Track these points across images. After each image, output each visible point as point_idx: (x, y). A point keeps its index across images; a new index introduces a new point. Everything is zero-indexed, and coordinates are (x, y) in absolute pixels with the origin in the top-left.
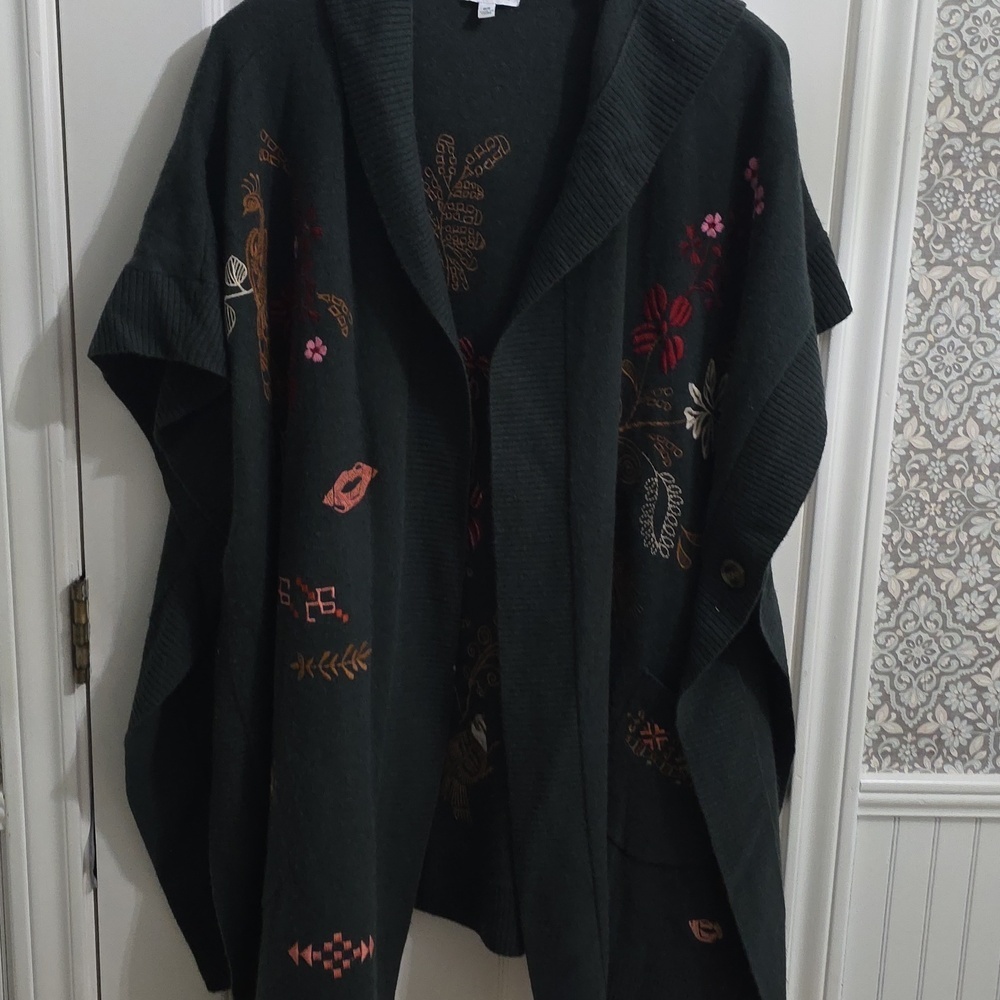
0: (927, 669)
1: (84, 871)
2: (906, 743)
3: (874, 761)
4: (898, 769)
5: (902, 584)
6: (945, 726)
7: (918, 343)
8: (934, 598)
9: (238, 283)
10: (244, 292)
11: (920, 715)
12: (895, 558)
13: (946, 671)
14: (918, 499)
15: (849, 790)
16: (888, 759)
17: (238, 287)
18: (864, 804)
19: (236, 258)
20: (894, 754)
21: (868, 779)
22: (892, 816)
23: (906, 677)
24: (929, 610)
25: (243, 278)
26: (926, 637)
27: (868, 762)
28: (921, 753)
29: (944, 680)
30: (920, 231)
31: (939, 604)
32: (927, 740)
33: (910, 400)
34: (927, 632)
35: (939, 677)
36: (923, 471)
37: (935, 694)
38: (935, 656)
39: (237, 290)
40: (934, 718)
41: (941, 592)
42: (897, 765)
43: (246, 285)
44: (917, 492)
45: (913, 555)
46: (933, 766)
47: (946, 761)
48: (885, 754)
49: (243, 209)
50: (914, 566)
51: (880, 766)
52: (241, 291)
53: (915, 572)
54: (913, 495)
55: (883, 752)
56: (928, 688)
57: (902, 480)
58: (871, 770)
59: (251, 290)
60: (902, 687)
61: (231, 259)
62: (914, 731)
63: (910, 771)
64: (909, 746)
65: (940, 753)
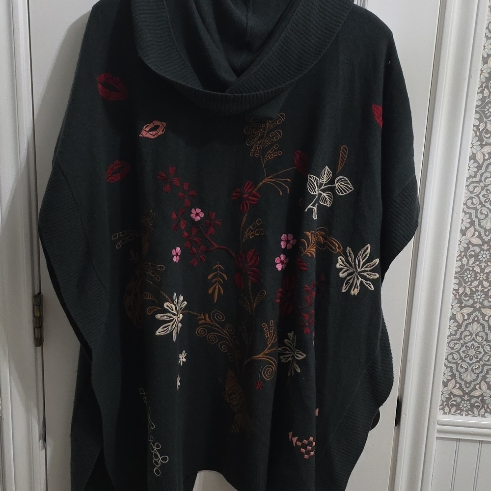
0: (477, 362)
1: (40, 439)
2: (464, 400)
3: (447, 409)
4: (459, 414)
5: (464, 316)
6: (486, 393)
7: (475, 187)
8: (481, 324)
11: (472, 386)
12: (460, 301)
13: (487, 363)
14: (473, 271)
15: (431, 424)
16: (454, 408)
18: (439, 431)
20: (457, 406)
21: (442, 418)
22: (456, 438)
23: (465, 365)
24: (478, 330)
26: (476, 345)
27: (443, 409)
28: (472, 406)
29: (486, 368)
30: (477, 127)
31: (484, 328)
32: (476, 400)
33: (470, 218)
34: (477, 342)
35: (483, 366)
36: (476, 256)
37: (481, 375)
38: (481, 355)
40: (480, 388)
41: (486, 321)
42: (459, 412)
44: (473, 267)
45: (470, 300)
46: (479, 414)
47: (486, 411)
48: (452, 405)
50: (470, 306)
51: (450, 411)
53: (471, 310)
54: (471, 269)
55: (451, 404)
56: (477, 371)
57: (465, 260)
58: (445, 413)
60: (463, 371)
62: (469, 394)
63: (466, 415)
64: (465, 402)
65: (483, 407)
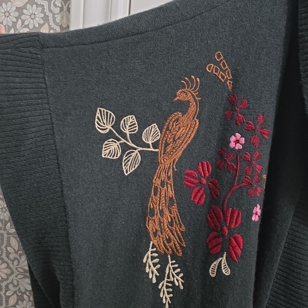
9: (150, 142)
10: (152, 149)
17: (149, 144)
19: (156, 126)
25: (155, 140)
39: (148, 146)
43: (155, 145)
49: (176, 96)
52: (149, 148)
59: (157, 150)
61: (153, 125)
